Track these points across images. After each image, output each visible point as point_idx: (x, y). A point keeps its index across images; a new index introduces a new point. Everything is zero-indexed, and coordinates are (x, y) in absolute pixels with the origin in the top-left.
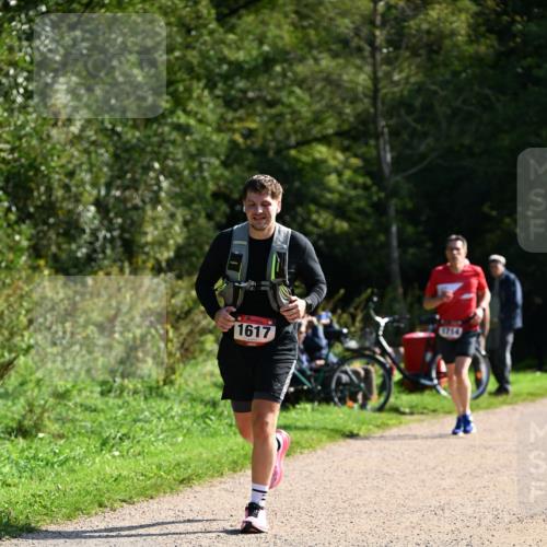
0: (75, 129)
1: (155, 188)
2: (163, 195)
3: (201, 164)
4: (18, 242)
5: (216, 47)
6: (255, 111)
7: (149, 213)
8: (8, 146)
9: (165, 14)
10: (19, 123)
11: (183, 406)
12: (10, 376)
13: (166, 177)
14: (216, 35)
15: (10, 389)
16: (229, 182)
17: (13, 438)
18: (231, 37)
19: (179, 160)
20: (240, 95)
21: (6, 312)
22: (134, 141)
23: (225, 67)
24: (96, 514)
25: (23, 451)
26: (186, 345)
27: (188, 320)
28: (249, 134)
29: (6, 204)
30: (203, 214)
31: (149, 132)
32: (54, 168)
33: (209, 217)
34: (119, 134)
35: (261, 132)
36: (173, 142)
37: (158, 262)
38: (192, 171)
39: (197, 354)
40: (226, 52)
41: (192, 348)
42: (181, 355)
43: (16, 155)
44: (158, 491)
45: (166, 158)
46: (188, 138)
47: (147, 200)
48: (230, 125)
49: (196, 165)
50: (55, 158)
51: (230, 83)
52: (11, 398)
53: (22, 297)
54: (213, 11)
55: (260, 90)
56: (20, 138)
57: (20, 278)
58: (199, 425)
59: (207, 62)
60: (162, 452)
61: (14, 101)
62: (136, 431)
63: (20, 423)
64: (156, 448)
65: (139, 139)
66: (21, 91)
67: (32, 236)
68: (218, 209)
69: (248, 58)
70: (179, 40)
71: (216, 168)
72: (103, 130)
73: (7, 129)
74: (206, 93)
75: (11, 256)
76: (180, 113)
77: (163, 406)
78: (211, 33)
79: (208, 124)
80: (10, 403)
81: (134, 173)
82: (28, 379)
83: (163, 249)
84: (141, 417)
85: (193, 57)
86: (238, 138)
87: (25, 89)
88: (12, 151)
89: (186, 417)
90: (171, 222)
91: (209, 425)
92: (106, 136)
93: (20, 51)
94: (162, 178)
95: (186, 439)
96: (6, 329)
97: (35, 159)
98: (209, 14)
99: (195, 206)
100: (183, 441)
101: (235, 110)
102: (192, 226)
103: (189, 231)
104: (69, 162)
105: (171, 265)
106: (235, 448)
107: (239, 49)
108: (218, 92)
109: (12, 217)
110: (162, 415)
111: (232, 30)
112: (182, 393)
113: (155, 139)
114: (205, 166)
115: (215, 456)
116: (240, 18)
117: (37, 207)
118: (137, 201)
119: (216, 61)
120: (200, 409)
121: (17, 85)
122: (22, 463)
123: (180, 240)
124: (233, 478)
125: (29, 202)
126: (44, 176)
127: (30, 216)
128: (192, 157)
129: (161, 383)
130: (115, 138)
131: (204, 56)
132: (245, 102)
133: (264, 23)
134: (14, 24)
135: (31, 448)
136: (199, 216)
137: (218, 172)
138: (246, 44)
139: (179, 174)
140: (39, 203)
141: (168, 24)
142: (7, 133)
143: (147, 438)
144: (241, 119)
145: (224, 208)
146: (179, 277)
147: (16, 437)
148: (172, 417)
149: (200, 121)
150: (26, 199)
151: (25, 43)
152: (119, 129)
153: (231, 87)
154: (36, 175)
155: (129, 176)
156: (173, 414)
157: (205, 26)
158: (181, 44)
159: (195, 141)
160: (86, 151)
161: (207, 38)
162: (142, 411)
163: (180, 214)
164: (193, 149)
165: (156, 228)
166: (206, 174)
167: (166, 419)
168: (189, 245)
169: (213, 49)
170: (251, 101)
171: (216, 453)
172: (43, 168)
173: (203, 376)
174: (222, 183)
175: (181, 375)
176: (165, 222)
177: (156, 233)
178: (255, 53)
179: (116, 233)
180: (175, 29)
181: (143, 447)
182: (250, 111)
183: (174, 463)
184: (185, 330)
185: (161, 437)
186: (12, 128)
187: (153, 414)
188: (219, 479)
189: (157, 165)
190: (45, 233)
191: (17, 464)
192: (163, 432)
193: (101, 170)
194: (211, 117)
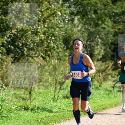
0: (79, 28)
1: (97, 42)
2: (99, 43)
3: (108, 36)
4: (66, 54)
5: (111, 9)
6: (120, 24)
7: (96, 47)
8: (64, 32)
9: (100, 2)
10: (67, 27)
11: (104, 92)
12: (64, 85)
13: (100, 39)
14: (112, 7)
15: (64, 88)
16: (114, 40)
17: (65, 99)
18: (115, 7)
19: (103, 35)
20: (117, 20)
21: (63, 70)
22: (93, 31)
23: (114, 14)
24: (84, 116)
25: (67, 102)
26: (104, 78)
27: (105, 72)
28: (119, 29)
29: (63, 46)
30: (108, 48)
31: (96, 29)
32: (74, 37)
33: (110, 48)
34: (89, 30)
35: (122, 29)
36: (102, 31)
37: (98, 59)
38: (106, 38)
39: (107, 80)
40: (114, 10)
41: (106, 78)
42: (103, 80)
43: (66, 34)
44: (98, 111)
45: (100, 35)
46: (105, 30)
47: (96, 44)
48: (115, 27)
49: (107, 36)
50: (75, 35)
51: (115, 17)
52: (64, 90)
53: (67, 67)
54: (111, 1)
55: (122, 19)
56: (67, 31)
57: (67, 62)
58: (107, 96)
59: (110, 13)
60: (99, 102)
61: (65, 22)
62: (93, 97)
63: (66, 95)
64: (97, 101)
65: (94, 31)
66: (67, 19)
67: (69, 53)
68: (112, 46)
69: (119, 12)
70: (103, 8)
71: (111, 37)
72: (86, 29)
73: (64, 28)
74: (109, 20)
75: (65, 57)
76: (103, 24)
77: (99, 92)
78: (110, 6)
79: (110, 27)
80: (64, 91)
81: (92, 38)
82: (68, 85)
83: (99, 55)
84: (94, 94)
85: (106, 11)
86: (117, 30)
87: (68, 19)
88: (65, 33)
89: (104, 94)
90: (101, 49)
91: (109, 96)
92: (86, 30)
93: (67, 10)
94: (99, 39)
95: (104, 99)
96: (64, 74)
97: (70, 35)
98: (110, 2)
99: (107, 46)
100: (104, 100)
101: (116, 24)
102: (106, 50)
103: (105, 52)
104: (78, 36)
105: (101, 59)
106: (116, 101)
107: (117, 10)
108: (112, 20)
109: (65, 49)
110: (99, 94)
111: (115, 5)
112: (103, 89)
113: (97, 31)
114: (109, 37)
115: (111, 103)
116: (117, 2)
117: (71, 46)
118: (93, 45)
119: (111, 12)
120: (107, 92)
121: (66, 18)
122: (67, 104)
123: (103, 54)
124: (115, 108)
125: (69, 45)
126: (72, 39)
127: (69, 48)
128: (106, 35)
129: (99, 86)
130: (88, 30)
131: (109, 11)
132: (118, 22)
133: (123, 4)
134: (65, 4)
135: (69, 101)
136: (107, 48)
137: (112, 38)
138: (119, 8)
139: (103, 38)
140: (71, 45)
141: (101, 4)
142: (64, 29)
143: (95, 99)
144: (117, 26)
145: (113, 46)
146: (103, 62)
147: (66, 98)
148: (101, 94)
149: (108, 26)
150: (68, 44)
151: (68, 9)
152: (89, 28)
153: (115, 18)
154: (70, 39)
155: (91, 39)
156: (101, 93)
157: (109, 4)
158: (104, 9)
159: (107, 31)
160: (82, 34)
161: (109, 7)
162: (94, 93)
163: (103, 48)
164: (106, 33)
165: (98, 51)
166: (109, 38)
167: (100, 95)
168: (105, 55)
169: (111, 10)
170: (120, 22)
171: (111, 102)
172: (72, 37)
173: (108, 85)
174: (113, 41)
175: (103, 84)
176: (100, 50)
177: (98, 52)
178: (120, 10)
179: (88, 52)
180: (102, 5)
181: (94, 101)
182: (119, 24)
183: (102, 105)
184: (104, 74)
185: (99, 99)
186: (65, 28)
187: (97, 93)
188: (112, 108)
189: (98, 36)
190: (72, 52)
191: (66, 105)
192: (99, 97)
193: (85, 38)
194: (110, 25)
